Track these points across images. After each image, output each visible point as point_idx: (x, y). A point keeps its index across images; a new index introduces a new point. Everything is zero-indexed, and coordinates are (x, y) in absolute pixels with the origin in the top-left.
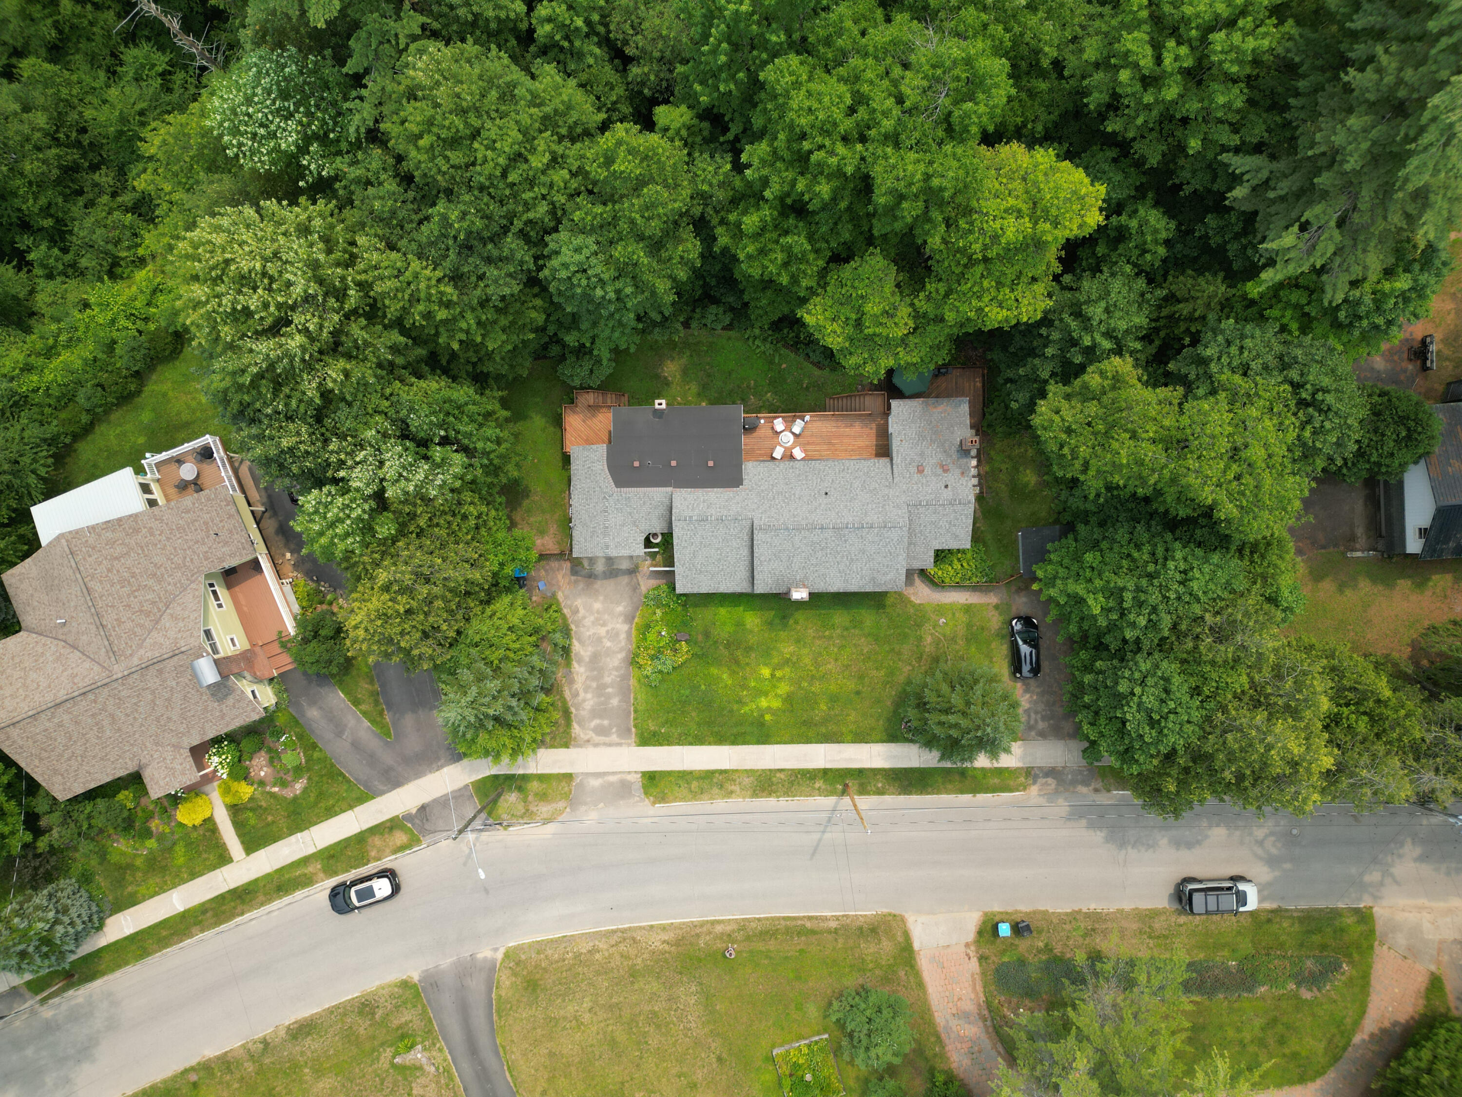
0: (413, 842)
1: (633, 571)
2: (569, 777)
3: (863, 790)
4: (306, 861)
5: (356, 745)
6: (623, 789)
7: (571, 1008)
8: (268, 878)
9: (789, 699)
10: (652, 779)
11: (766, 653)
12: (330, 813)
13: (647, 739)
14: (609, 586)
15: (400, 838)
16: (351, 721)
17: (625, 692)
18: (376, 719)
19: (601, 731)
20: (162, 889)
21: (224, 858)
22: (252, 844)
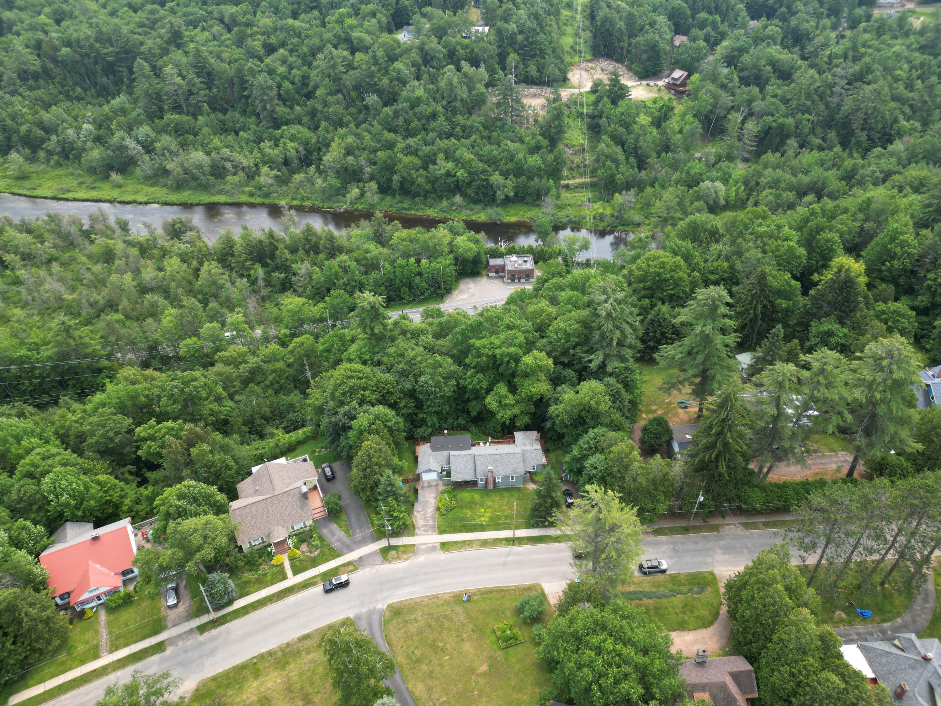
0: (356, 569)
1: (436, 485)
2: (414, 545)
3: (520, 544)
4: (315, 577)
5: (339, 540)
6: (433, 549)
7: (413, 616)
8: (300, 583)
9: (491, 518)
10: (444, 546)
11: (482, 505)
12: (327, 560)
13: (441, 532)
14: (429, 490)
15: (351, 568)
16: (338, 533)
17: (434, 519)
18: (347, 532)
19: (426, 531)
20: (259, 589)
21: (285, 577)
22: (296, 571)
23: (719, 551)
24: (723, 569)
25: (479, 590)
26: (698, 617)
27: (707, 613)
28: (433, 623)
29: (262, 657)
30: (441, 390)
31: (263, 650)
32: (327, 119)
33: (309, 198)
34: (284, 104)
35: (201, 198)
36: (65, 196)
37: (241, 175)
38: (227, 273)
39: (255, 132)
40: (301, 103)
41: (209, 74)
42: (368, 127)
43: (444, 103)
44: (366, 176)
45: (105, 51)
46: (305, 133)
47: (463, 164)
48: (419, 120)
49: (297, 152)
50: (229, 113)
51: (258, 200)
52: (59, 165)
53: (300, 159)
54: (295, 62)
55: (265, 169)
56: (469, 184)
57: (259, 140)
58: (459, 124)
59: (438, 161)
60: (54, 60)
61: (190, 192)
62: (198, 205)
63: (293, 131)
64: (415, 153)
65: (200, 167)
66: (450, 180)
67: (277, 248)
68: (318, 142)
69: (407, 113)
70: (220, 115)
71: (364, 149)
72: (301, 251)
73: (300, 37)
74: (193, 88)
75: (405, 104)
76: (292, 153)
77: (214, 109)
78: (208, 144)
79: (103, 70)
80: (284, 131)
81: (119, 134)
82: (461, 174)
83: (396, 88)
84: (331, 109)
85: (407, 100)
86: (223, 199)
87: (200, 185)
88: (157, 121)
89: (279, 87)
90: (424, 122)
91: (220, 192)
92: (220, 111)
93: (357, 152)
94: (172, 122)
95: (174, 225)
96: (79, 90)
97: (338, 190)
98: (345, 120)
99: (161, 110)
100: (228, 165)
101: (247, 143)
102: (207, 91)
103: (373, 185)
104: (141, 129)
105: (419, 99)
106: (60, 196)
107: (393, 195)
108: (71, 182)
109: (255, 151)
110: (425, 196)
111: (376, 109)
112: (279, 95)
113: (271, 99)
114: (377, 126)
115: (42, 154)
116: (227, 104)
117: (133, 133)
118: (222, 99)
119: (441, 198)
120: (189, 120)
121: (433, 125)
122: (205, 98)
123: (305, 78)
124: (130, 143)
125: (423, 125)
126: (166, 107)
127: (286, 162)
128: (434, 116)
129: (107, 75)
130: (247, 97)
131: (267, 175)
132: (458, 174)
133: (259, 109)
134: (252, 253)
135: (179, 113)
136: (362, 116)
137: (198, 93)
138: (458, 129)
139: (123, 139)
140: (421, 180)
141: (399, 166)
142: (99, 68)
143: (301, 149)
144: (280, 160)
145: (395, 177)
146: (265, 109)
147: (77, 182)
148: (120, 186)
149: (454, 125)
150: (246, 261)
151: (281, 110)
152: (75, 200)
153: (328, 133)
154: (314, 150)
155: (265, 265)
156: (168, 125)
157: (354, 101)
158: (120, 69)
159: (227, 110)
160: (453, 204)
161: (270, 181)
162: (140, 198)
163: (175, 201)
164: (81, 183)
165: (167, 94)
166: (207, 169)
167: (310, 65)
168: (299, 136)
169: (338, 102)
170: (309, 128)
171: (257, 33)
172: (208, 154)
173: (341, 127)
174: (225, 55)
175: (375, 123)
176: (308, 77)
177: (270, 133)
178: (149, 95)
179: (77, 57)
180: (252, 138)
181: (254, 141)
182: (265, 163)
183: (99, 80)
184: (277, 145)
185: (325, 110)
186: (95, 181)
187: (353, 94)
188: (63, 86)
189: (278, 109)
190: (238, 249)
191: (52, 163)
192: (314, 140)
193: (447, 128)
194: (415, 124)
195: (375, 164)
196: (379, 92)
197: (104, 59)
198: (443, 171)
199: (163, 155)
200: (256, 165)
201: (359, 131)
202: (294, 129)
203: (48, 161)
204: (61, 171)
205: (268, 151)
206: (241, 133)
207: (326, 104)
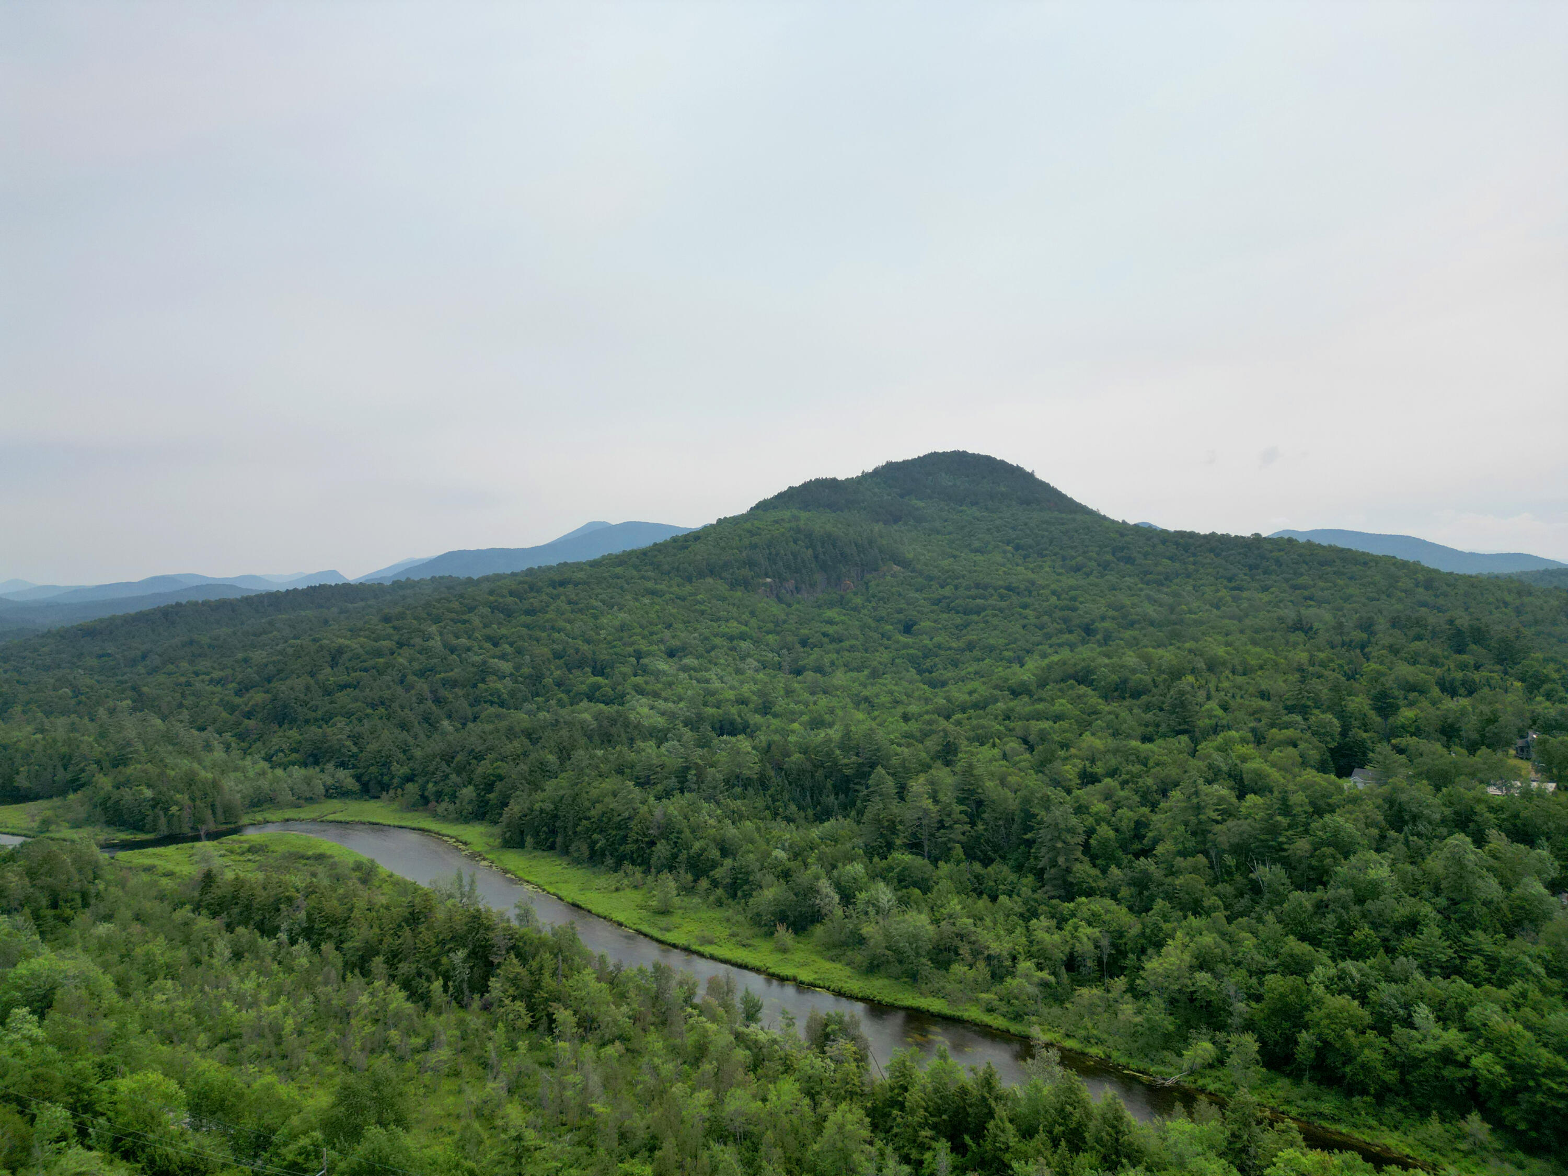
32: (1169, 897)
34: (1092, 862)
35: (900, 996)
36: (701, 949)
37: (982, 969)
39: (1026, 901)
40: (1124, 863)
41: (980, 803)
42: (1254, 923)
43: (1442, 901)
45: (846, 761)
48: (1375, 926)
49: (1096, 947)
50: (994, 865)
52: (719, 903)
53: (1100, 961)
54: (1127, 798)
55: (1026, 965)
57: (1030, 915)
58: (1478, 952)
59: (1417, 1020)
60: (779, 768)
61: (886, 982)
63: (1097, 908)
64: (1361, 994)
65: (914, 938)
66: (1449, 1072)
68: (1143, 934)
69: (1346, 908)
70: (977, 867)
73: (1145, 765)
74: (947, 819)
75: (1342, 891)
76: (1085, 947)
77: (970, 856)
78: (942, 906)
79: (834, 786)
80: (1079, 904)
81: (814, 869)
82: (1485, 1064)
83: (1328, 861)
85: (1346, 884)
86: (936, 1005)
87: (906, 973)
88: (876, 859)
89: (1090, 832)
90: (1386, 932)
91: (935, 993)
92: (980, 861)
94: (898, 865)
95: (827, 1025)
96: (793, 808)
98: (1206, 903)
99: (889, 845)
100: (964, 948)
101: (1008, 916)
103: (1250, 1042)
104: (849, 867)
105: (1376, 885)
106: (694, 947)
107: (1296, 1077)
108: (721, 932)
109: (1018, 931)
110: (1380, 1099)
111: (1276, 893)
112: (1087, 846)
113: (1070, 850)
114: (1273, 924)
115: (704, 883)
116: (995, 852)
117: (835, 871)
118: (988, 841)
120: (925, 866)
121: (1409, 942)
122: (962, 837)
123: (1140, 826)
124: (825, 885)
125: (1385, 940)
127: (1071, 962)
128: (1412, 925)
129: (837, 794)
130: (1030, 843)
131: (1027, 976)
132: (1475, 1062)
133: (1044, 863)
135: (914, 854)
136: (1243, 902)
137: (952, 828)
138: (1476, 961)
139: (817, 878)
140: (1371, 1056)
142: (829, 784)
143: (1105, 942)
145: (1304, 1037)
146: (1054, 864)
147: (728, 932)
149: (1464, 953)
151: (1083, 870)
152: (712, 958)
153: (1166, 921)
154: (1131, 950)
156: (890, 869)
157: (1230, 873)
158: (857, 787)
159: (992, 861)
161: (1031, 990)
162: (803, 975)
164: (733, 935)
165: (904, 822)
166: (925, 945)
167: (1154, 807)
168: (1107, 917)
169: (1195, 870)
170: (1130, 909)
171: (1076, 756)
172: (936, 922)
173: (1196, 913)
174: (1012, 779)
176: (1146, 826)
177: (1052, 906)
178: (879, 821)
179: (808, 766)
180: (1018, 909)
181: (1021, 915)
182: (1030, 956)
183: (824, 799)
185: (1169, 880)
186: (755, 936)
187: (1230, 861)
188: (774, 801)
189: (1077, 867)
191: (712, 898)
192: (1135, 930)
193: (1445, 952)
194: (1364, 932)
195: (1258, 998)
196: (1288, 864)
197: (840, 770)
198: (1432, 1046)
199: (865, 912)
200: (1013, 956)
201: (1232, 928)
202: (1101, 905)
203: (708, 895)
204: (718, 914)
205: (1041, 935)
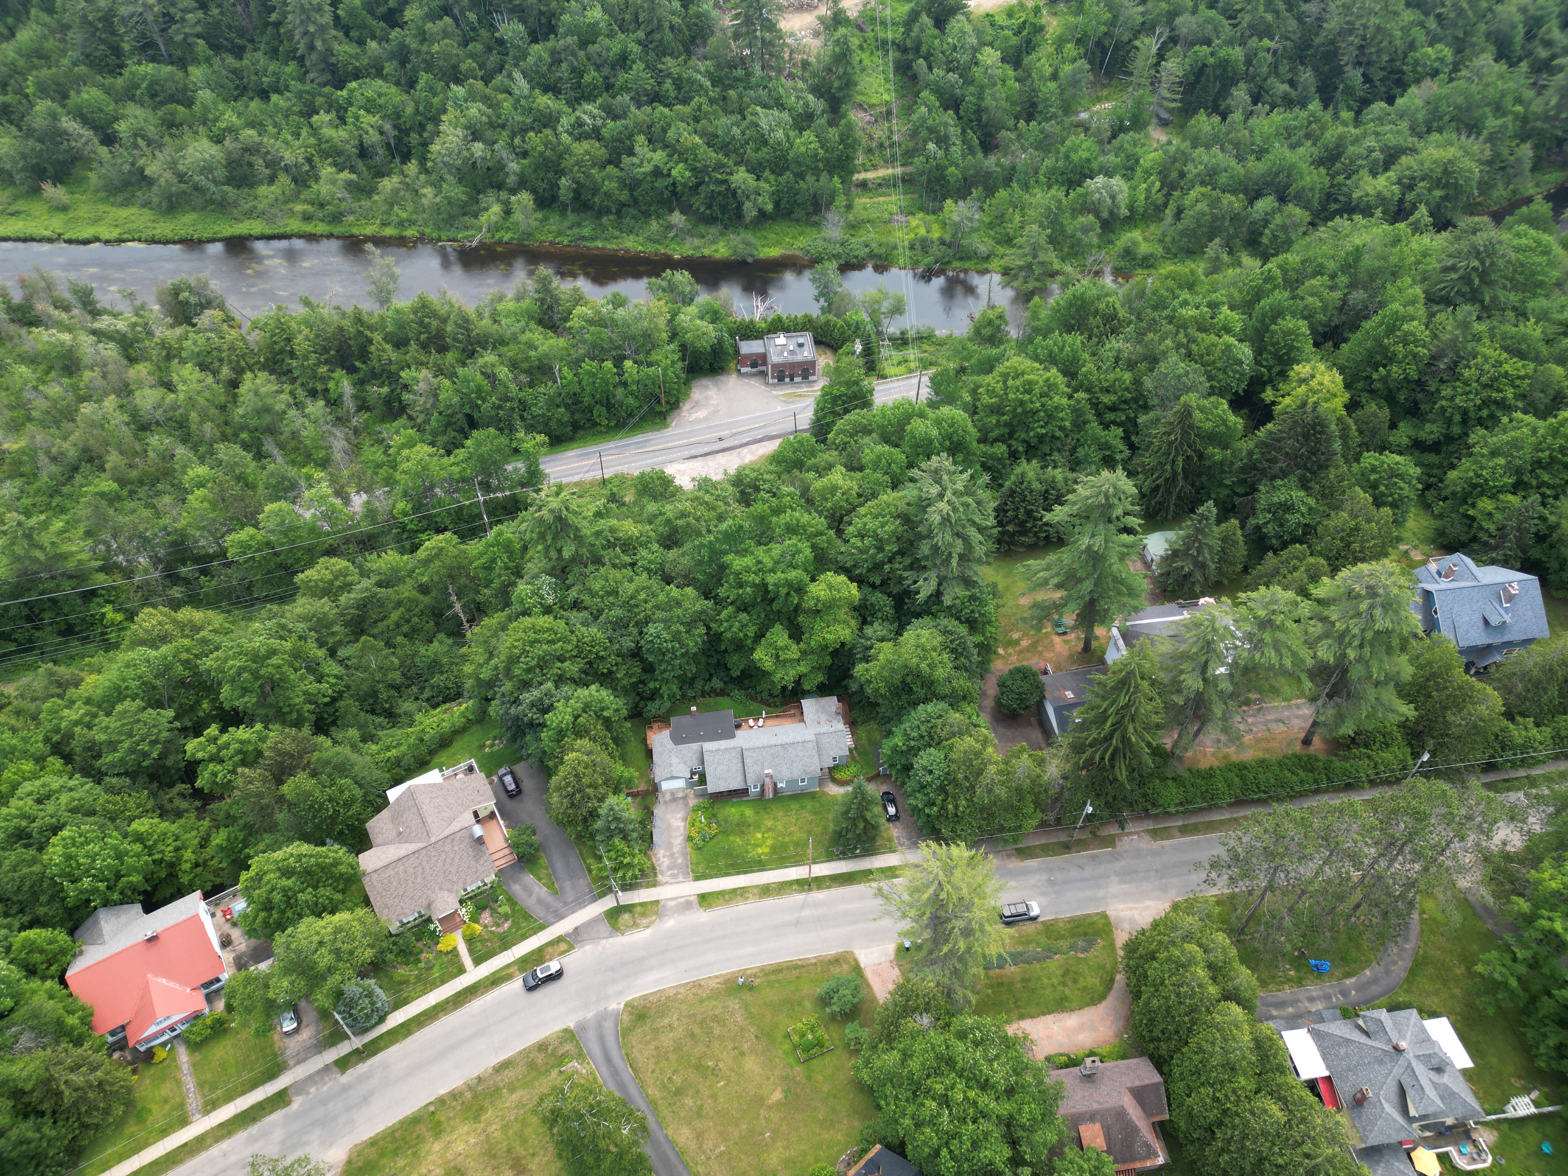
0: (571, 947)
1: (684, 798)
2: (657, 902)
3: (819, 888)
4: (509, 966)
5: (540, 901)
6: (687, 905)
7: (666, 1021)
8: (487, 978)
9: (773, 848)
10: (705, 899)
11: (757, 826)
12: (524, 937)
13: (699, 877)
14: (673, 806)
15: (563, 947)
16: (536, 889)
17: (684, 855)
18: (550, 886)
19: (674, 876)
20: (424, 992)
21: (461, 970)
22: (478, 961)
23: (1115, 879)
24: (1121, 906)
25: (762, 969)
26: (1085, 989)
27: (1097, 982)
28: (697, 1030)
29: (441, 1101)
30: (682, 645)
31: (443, 1091)
32: (429, 67)
33: (412, 223)
34: (347, 34)
35: (217, 229)
37: (284, 180)
38: (287, 387)
39: (299, 95)
40: (378, 33)
42: (507, 81)
43: (641, 34)
44: (511, 180)
46: (393, 94)
47: (680, 154)
48: (598, 68)
49: (382, 133)
50: (247, 55)
51: (321, 228)
53: (388, 145)
55: (327, 170)
56: (695, 189)
57: (311, 111)
58: (669, 75)
59: (637, 149)
61: (193, 216)
62: (213, 240)
63: (370, 94)
64: (596, 134)
65: (207, 169)
66: (660, 184)
67: (370, 341)
68: (417, 112)
69: (574, 54)
70: (230, 60)
71: (503, 126)
72: (413, 346)
74: (172, 10)
75: (569, 38)
76: (373, 137)
77: (216, 48)
78: (216, 120)
80: (352, 91)
81: (42, 106)
82: (679, 171)
84: (436, 48)
85: (573, 30)
86: (257, 227)
87: (212, 202)
88: (112, 76)
90: (606, 71)
91: (250, 214)
92: (230, 51)
93: (488, 134)
94: (143, 79)
95: (177, 294)
97: (464, 206)
98: (464, 67)
99: (117, 51)
100: (259, 162)
101: (287, 117)
102: (200, 14)
103: (525, 198)
104: (83, 94)
105: (594, 26)
107: (563, 209)
109: (304, 132)
110: (619, 213)
111: (518, 47)
112: (337, 17)
113: (322, 29)
114: (522, 85)
116: (241, 37)
117: (70, 102)
118: (230, 27)
119: (647, 215)
120: (172, 74)
121: (622, 77)
122: (199, 29)
124: (69, 124)
125: (606, 78)
126: (126, 47)
127: (364, 152)
128: (623, 61)
130: (278, 24)
131: (332, 181)
132: (674, 173)
133: (302, 48)
134: (326, 350)
135: (153, 59)
136: (493, 59)
137: (183, 20)
138: (668, 85)
139: (54, 117)
140: (611, 186)
141: (568, 162)
143: (388, 127)
144: (351, 149)
145: (564, 181)
146: (312, 47)
148: (64, 208)
149: (660, 76)
150: (319, 363)
151: (344, 49)
153: (435, 95)
154: (411, 129)
155: (351, 370)
156: (134, 86)
157: (475, 31)
159: (243, 49)
160: (670, 227)
161: (339, 192)
162: (106, 233)
163: (170, 235)
165: (124, 21)
166: (220, 173)
168: (382, 101)
169: (446, 34)
170: (397, 84)
172: (218, 140)
173: (457, 81)
175: (517, 75)
177: (327, 96)
178: (90, 23)
180: (295, 107)
181: (301, 114)
182: (325, 155)
184: (343, 120)
185: (425, 48)
186: (16, 198)
187: (473, 17)
189: (337, 48)
190: (301, 344)
192: (409, 110)
193: (649, 84)
194: (591, 76)
195: (525, 154)
196: (521, 13)
198: (647, 168)
199: (136, 146)
200: (309, 160)
201: (490, 90)
202: (373, 88)
205: (327, 132)
206: (275, 98)
207: (423, 37)
